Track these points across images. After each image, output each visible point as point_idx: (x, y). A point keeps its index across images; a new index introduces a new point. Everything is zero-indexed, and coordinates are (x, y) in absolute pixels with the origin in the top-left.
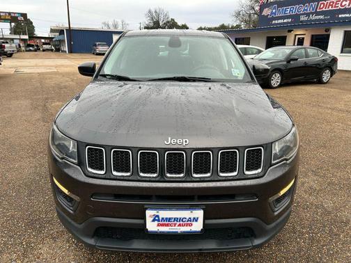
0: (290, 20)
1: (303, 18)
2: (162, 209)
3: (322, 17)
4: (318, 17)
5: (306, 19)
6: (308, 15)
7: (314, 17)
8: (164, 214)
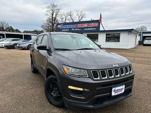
0: (68, 30)
1: (73, 29)
2: (117, 87)
3: (79, 29)
4: (78, 29)
5: (74, 30)
6: (74, 28)
7: (76, 29)
8: (117, 88)
